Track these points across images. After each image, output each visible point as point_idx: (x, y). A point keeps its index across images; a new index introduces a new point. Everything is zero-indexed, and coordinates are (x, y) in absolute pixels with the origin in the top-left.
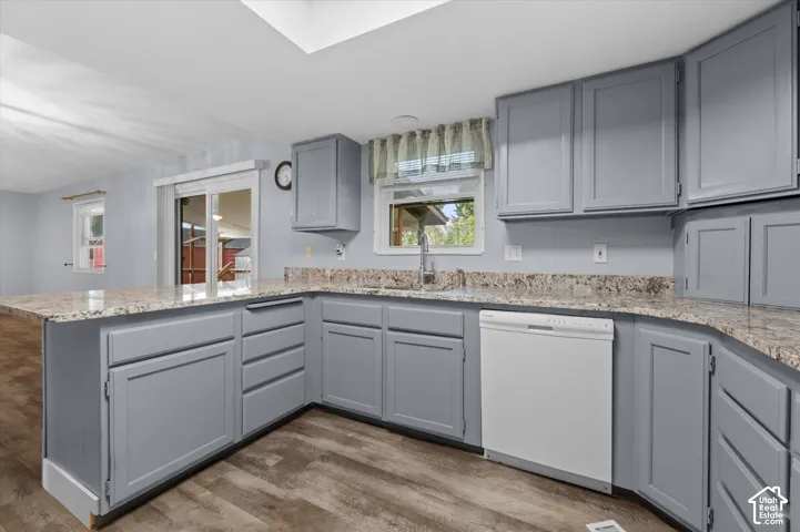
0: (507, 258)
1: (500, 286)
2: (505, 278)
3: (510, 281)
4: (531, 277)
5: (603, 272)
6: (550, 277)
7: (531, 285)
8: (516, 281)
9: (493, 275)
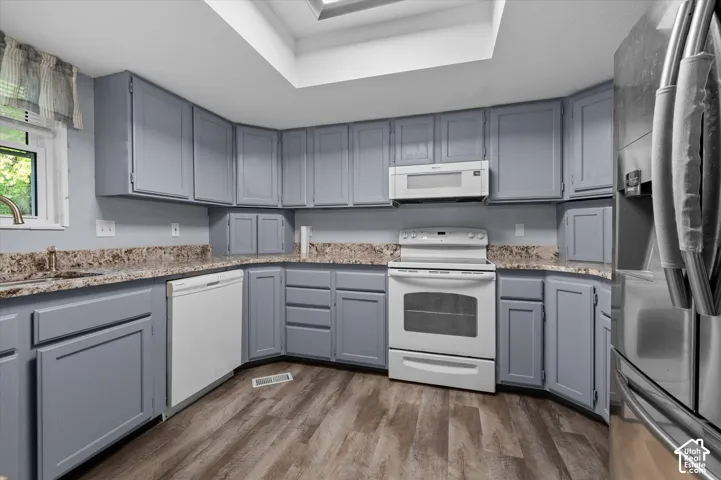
0: (99, 233)
1: (96, 264)
2: (102, 256)
3: (107, 258)
4: (129, 252)
5: (180, 243)
6: (145, 250)
7: (129, 259)
8: (114, 257)
9: (87, 253)
